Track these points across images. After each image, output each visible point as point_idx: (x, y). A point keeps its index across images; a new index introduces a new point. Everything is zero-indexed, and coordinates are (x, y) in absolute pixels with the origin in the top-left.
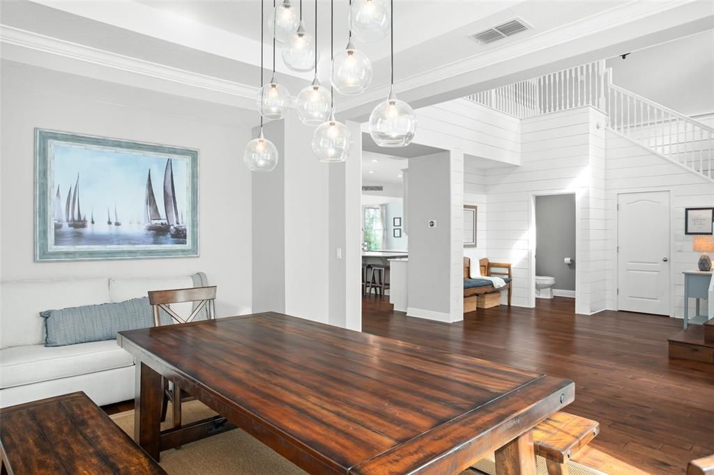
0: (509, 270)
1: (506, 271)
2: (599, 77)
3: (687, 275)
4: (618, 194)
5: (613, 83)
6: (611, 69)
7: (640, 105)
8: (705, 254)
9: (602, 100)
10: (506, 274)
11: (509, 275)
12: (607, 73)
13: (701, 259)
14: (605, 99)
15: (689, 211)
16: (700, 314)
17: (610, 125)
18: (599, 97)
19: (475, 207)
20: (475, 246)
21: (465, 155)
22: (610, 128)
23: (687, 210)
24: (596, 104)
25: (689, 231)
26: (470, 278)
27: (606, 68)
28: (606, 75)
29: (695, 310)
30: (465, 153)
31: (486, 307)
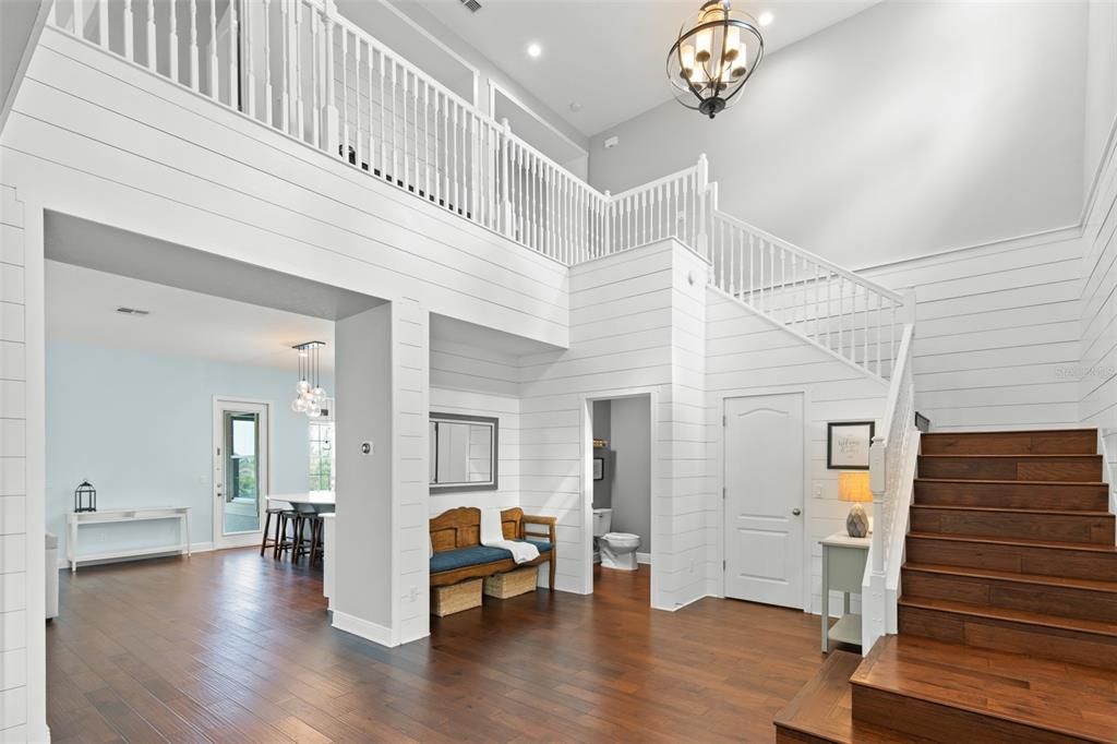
0: (552, 529)
1: (545, 530)
2: (698, 198)
3: (828, 547)
4: (724, 399)
5: (719, 208)
6: (716, 183)
7: (748, 240)
8: (858, 505)
9: (703, 240)
10: (546, 536)
11: (551, 536)
12: (709, 192)
13: (850, 515)
14: (706, 237)
15: (834, 428)
16: (851, 612)
17: (713, 281)
18: (698, 232)
19: (496, 420)
20: (494, 487)
21: (431, 314)
22: (712, 286)
23: (831, 425)
24: (693, 243)
25: (834, 463)
26: (480, 544)
27: (709, 182)
28: (708, 195)
29: (843, 601)
30: (433, 311)
31: (505, 596)
